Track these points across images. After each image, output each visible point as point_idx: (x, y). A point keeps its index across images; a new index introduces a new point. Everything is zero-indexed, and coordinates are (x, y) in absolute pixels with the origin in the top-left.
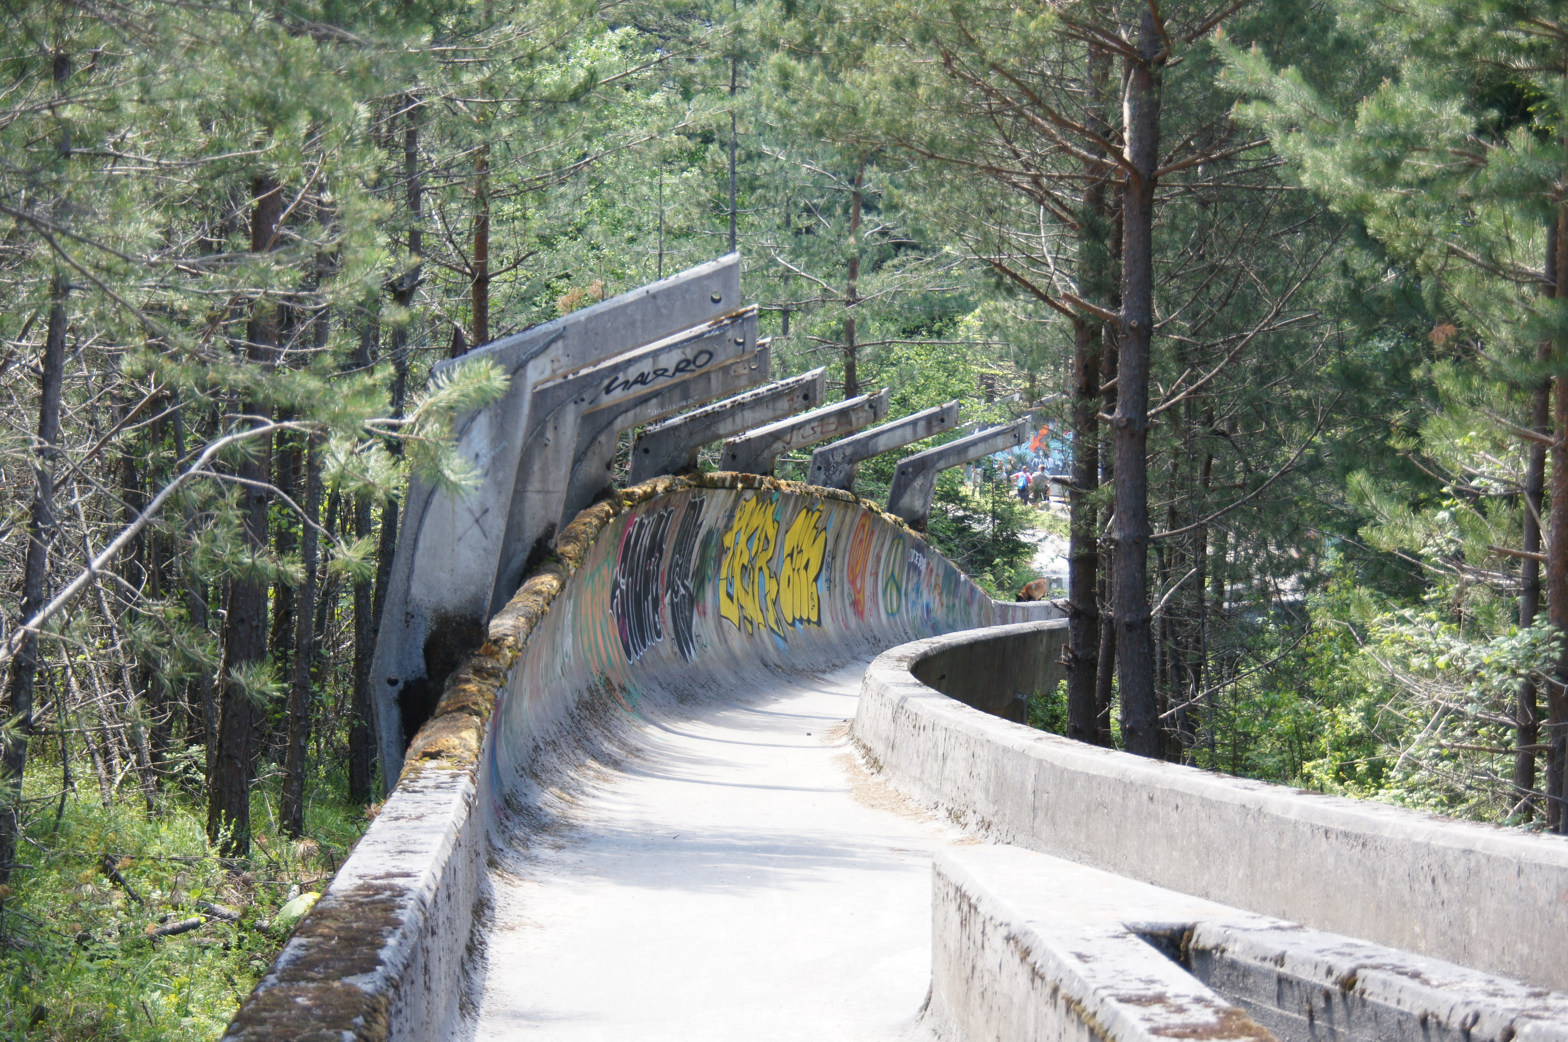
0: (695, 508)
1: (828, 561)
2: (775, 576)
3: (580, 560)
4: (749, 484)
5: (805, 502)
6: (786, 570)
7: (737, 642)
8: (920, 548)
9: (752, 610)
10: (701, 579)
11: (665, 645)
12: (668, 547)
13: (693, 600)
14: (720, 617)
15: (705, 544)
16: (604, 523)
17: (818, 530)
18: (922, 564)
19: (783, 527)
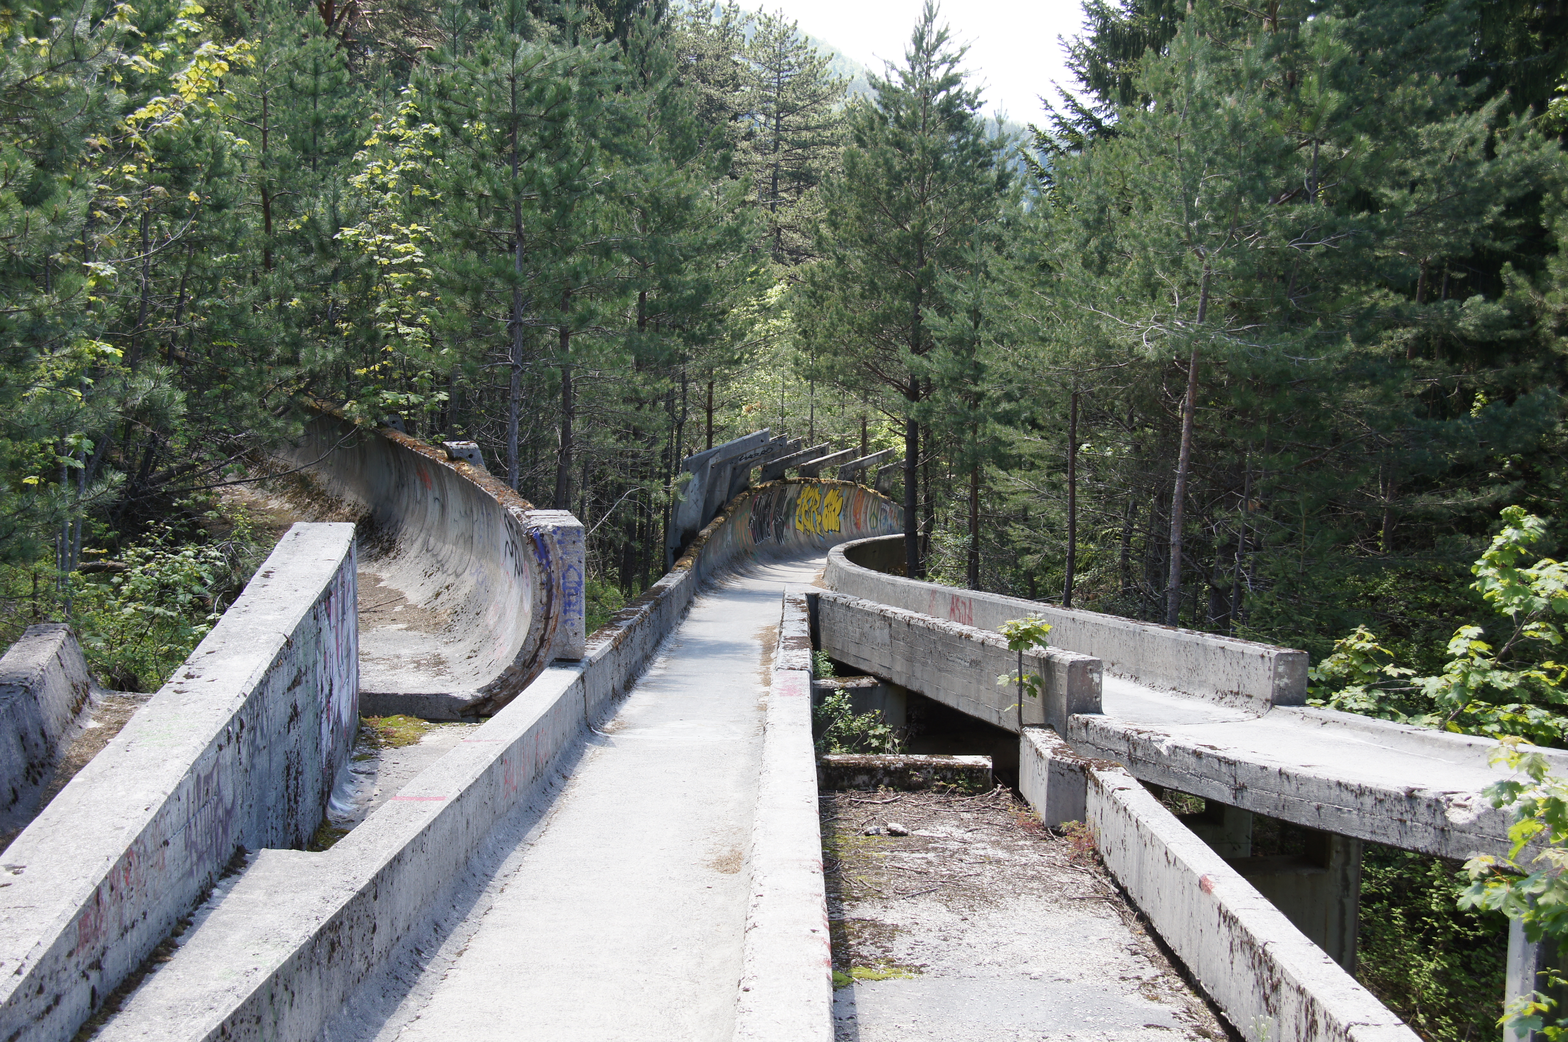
0: (784, 491)
1: (844, 508)
2: (820, 514)
3: (734, 512)
4: (806, 481)
5: (833, 486)
6: (825, 512)
7: (802, 538)
8: (886, 502)
9: (810, 527)
10: (787, 515)
11: (772, 539)
12: (773, 505)
13: (784, 523)
14: (795, 529)
15: (789, 503)
16: (745, 498)
17: (839, 497)
18: (888, 508)
19: (823, 496)
